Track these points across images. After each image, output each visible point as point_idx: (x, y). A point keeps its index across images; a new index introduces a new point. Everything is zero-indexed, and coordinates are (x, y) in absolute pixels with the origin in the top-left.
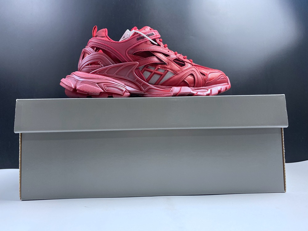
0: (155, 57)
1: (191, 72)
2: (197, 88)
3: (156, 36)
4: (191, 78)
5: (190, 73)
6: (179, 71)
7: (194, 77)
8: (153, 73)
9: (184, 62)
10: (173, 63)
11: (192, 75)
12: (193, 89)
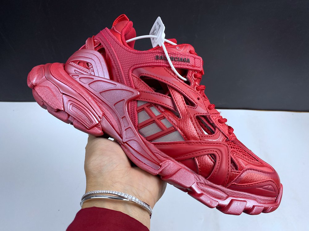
0: (169, 97)
1: (215, 150)
2: (209, 183)
3: (193, 66)
4: (208, 160)
5: (212, 152)
6: (195, 138)
7: (215, 163)
8: (152, 120)
9: (215, 127)
10: (192, 121)
11: (213, 156)
12: (202, 181)
